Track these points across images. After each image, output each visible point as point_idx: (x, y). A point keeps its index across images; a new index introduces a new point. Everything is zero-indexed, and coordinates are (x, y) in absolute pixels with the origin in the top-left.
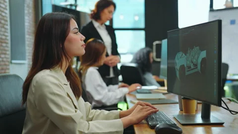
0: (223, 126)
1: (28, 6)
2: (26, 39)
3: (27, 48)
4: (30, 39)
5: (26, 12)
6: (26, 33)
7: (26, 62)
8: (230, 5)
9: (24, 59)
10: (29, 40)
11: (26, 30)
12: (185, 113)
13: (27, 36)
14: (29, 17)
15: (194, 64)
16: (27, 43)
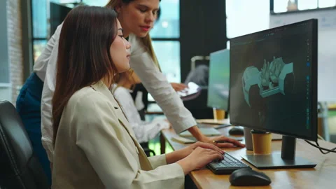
0: (314, 170)
1: (11, 4)
2: (9, 53)
3: (11, 65)
4: (15, 52)
5: (9, 12)
6: (9, 43)
7: (9, 85)
8: (293, 8)
9: (7, 81)
10: (13, 53)
11: (9, 39)
12: (256, 152)
13: (10, 48)
14: (12, 20)
15: (273, 83)
16: (10, 57)
